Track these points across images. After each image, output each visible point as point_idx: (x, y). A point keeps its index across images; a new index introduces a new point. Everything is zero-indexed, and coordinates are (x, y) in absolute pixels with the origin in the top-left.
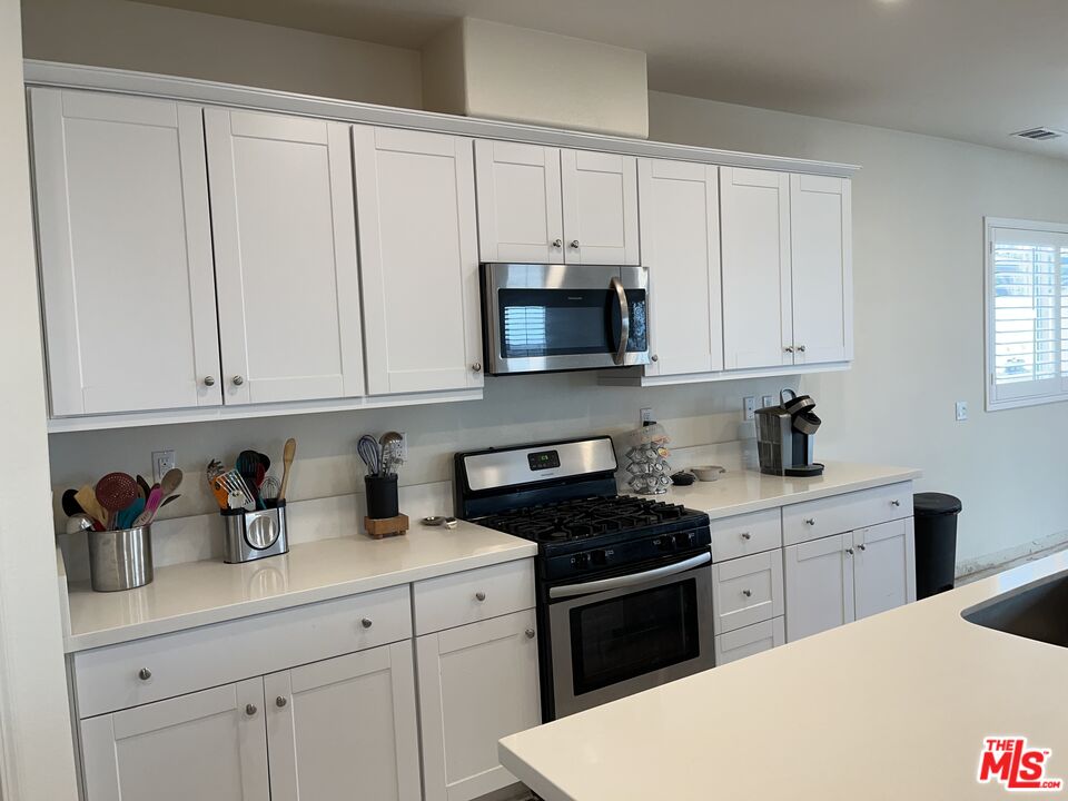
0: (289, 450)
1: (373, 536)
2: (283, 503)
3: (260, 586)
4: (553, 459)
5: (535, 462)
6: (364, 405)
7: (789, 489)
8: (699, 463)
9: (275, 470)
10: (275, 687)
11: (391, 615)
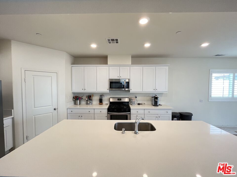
0: (93, 95)
1: (100, 104)
2: (92, 100)
3: (89, 107)
4: (121, 100)
5: (118, 99)
6: (97, 92)
7: (154, 107)
8: (140, 103)
9: (92, 97)
10: (82, 115)
11: (92, 111)
